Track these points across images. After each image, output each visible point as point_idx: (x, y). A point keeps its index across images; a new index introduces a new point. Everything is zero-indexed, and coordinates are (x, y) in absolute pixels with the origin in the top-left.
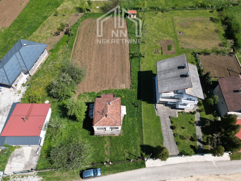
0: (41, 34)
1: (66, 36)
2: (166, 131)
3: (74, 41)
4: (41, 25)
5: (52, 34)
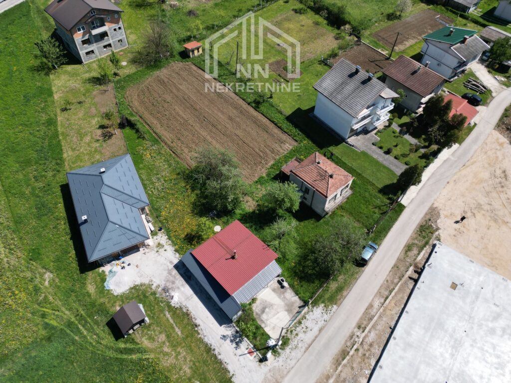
0: (78, 150)
2: (385, 160)
3: (149, 132)
4: (61, 138)
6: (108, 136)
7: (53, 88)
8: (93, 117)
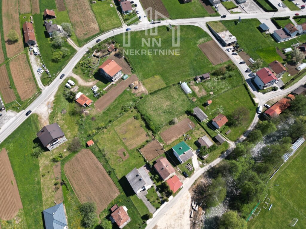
0: (47, 196)
1: (64, 186)
2: (147, 204)
3: (71, 186)
4: (42, 190)
5: (54, 191)
6: (57, 189)
7: (40, 165)
8: (52, 179)
